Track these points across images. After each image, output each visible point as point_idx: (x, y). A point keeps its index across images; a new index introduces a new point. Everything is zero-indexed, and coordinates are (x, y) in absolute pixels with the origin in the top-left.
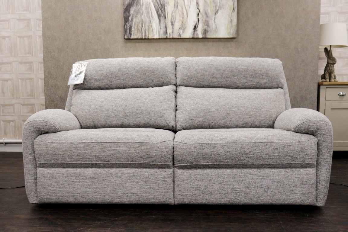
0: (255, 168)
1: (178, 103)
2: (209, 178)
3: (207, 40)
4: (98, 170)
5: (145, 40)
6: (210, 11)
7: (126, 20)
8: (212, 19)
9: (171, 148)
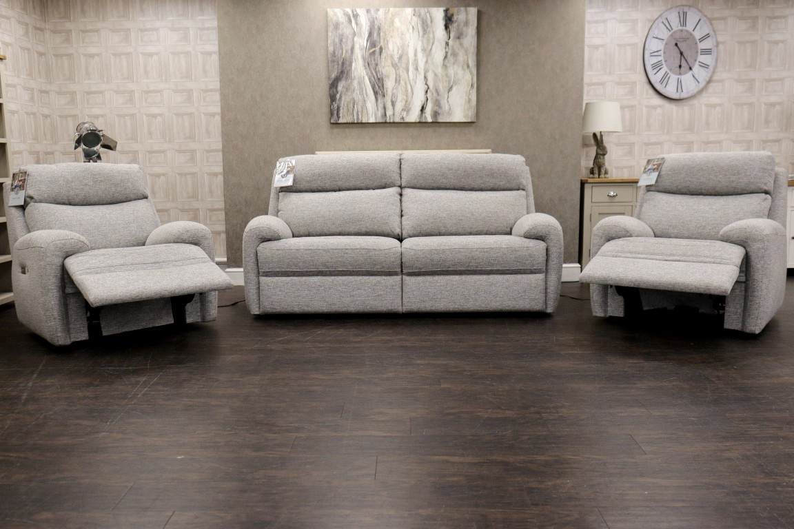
0: (485, 274)
1: (403, 208)
3: (438, 124)
4: (324, 278)
5: (357, 125)
6: (442, 87)
7: (333, 98)
8: (444, 98)
9: (399, 254)
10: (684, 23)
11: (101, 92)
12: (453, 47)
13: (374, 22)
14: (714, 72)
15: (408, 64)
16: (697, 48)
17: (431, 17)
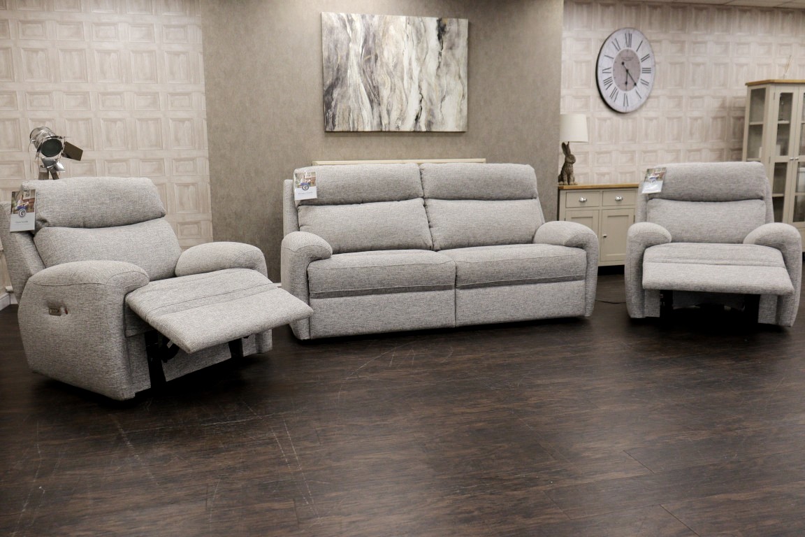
1: (430, 219)
2: (490, 296)
3: (431, 134)
4: (379, 296)
5: (353, 134)
6: (436, 97)
8: (437, 108)
9: (454, 268)
10: (629, 44)
11: (48, 93)
12: (445, 58)
13: (369, 28)
14: (652, 89)
15: (402, 72)
16: (639, 66)
17: (425, 27)
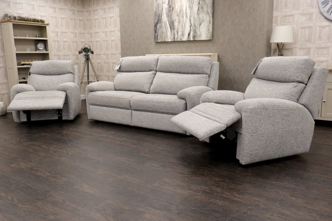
2: (143, 116)
3: (196, 41)
4: (107, 108)
6: (197, 24)
7: (155, 31)
8: (198, 29)
12: (201, 4)
15: (183, 14)
